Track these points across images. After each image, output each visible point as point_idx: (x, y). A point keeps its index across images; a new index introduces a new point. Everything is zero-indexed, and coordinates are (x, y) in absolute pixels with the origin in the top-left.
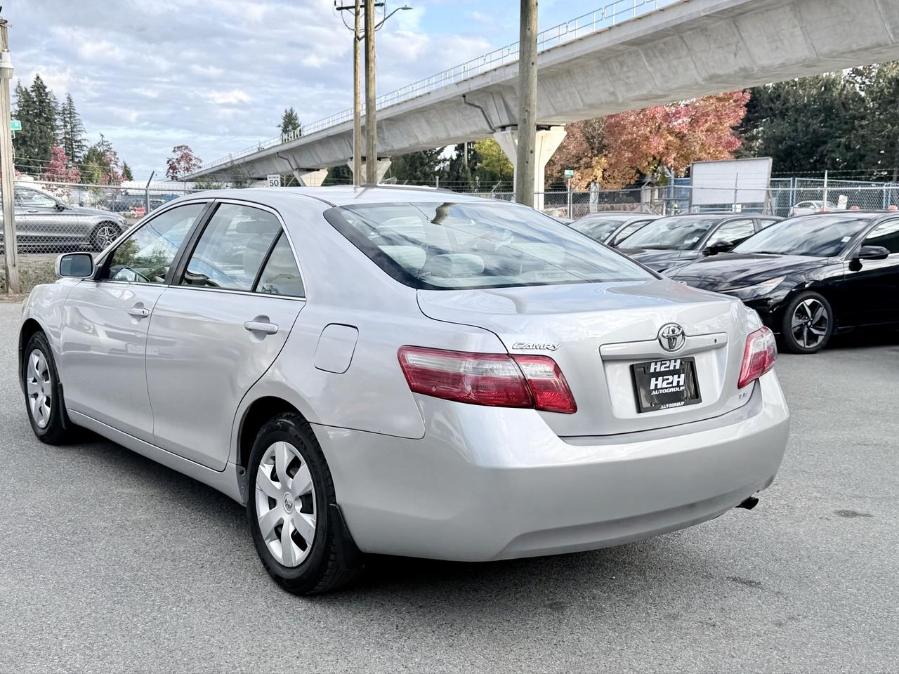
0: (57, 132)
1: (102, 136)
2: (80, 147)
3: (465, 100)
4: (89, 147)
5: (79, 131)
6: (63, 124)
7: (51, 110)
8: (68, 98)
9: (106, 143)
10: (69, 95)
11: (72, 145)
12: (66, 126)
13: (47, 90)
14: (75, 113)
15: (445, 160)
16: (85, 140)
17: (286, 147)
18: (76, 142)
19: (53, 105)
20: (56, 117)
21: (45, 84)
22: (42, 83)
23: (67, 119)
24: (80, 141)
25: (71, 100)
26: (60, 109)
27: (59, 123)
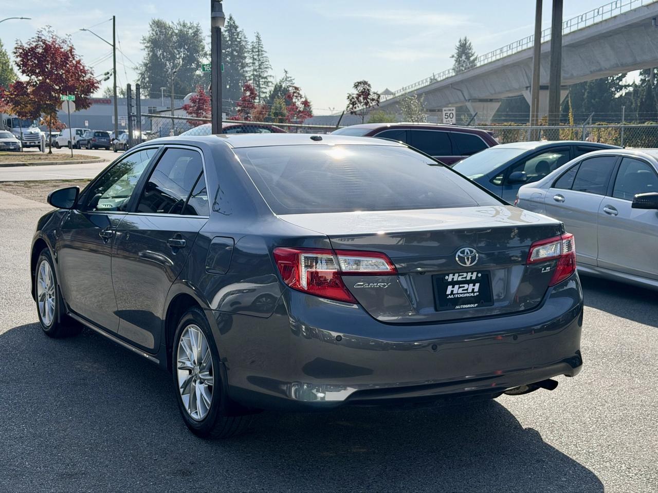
0: (247, 69)
1: (286, 72)
2: (267, 83)
3: (655, 22)
4: (275, 83)
5: (266, 68)
6: (252, 61)
7: (241, 50)
8: (257, 37)
9: (289, 79)
10: (258, 34)
11: (259, 82)
12: (254, 63)
13: (238, 30)
14: (262, 51)
15: (626, 86)
16: (271, 76)
17: (460, 78)
18: (263, 78)
19: (244, 43)
20: (246, 55)
21: (237, 23)
22: (234, 23)
23: (255, 57)
24: (266, 78)
25: (259, 40)
26: (249, 47)
27: (248, 60)
